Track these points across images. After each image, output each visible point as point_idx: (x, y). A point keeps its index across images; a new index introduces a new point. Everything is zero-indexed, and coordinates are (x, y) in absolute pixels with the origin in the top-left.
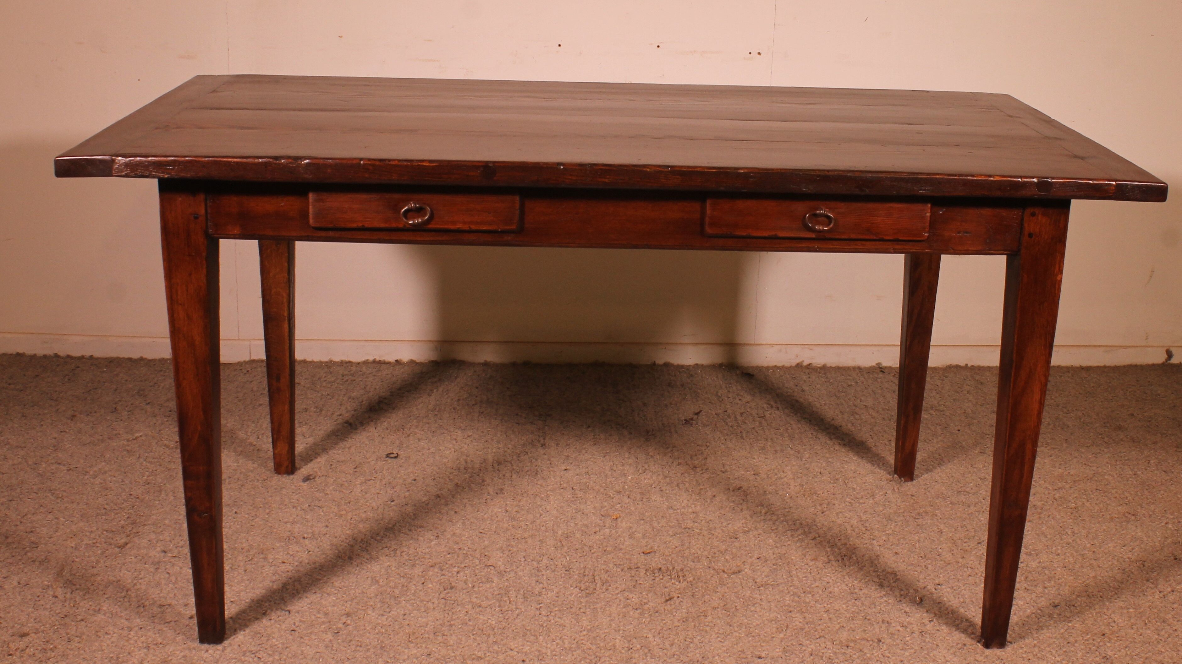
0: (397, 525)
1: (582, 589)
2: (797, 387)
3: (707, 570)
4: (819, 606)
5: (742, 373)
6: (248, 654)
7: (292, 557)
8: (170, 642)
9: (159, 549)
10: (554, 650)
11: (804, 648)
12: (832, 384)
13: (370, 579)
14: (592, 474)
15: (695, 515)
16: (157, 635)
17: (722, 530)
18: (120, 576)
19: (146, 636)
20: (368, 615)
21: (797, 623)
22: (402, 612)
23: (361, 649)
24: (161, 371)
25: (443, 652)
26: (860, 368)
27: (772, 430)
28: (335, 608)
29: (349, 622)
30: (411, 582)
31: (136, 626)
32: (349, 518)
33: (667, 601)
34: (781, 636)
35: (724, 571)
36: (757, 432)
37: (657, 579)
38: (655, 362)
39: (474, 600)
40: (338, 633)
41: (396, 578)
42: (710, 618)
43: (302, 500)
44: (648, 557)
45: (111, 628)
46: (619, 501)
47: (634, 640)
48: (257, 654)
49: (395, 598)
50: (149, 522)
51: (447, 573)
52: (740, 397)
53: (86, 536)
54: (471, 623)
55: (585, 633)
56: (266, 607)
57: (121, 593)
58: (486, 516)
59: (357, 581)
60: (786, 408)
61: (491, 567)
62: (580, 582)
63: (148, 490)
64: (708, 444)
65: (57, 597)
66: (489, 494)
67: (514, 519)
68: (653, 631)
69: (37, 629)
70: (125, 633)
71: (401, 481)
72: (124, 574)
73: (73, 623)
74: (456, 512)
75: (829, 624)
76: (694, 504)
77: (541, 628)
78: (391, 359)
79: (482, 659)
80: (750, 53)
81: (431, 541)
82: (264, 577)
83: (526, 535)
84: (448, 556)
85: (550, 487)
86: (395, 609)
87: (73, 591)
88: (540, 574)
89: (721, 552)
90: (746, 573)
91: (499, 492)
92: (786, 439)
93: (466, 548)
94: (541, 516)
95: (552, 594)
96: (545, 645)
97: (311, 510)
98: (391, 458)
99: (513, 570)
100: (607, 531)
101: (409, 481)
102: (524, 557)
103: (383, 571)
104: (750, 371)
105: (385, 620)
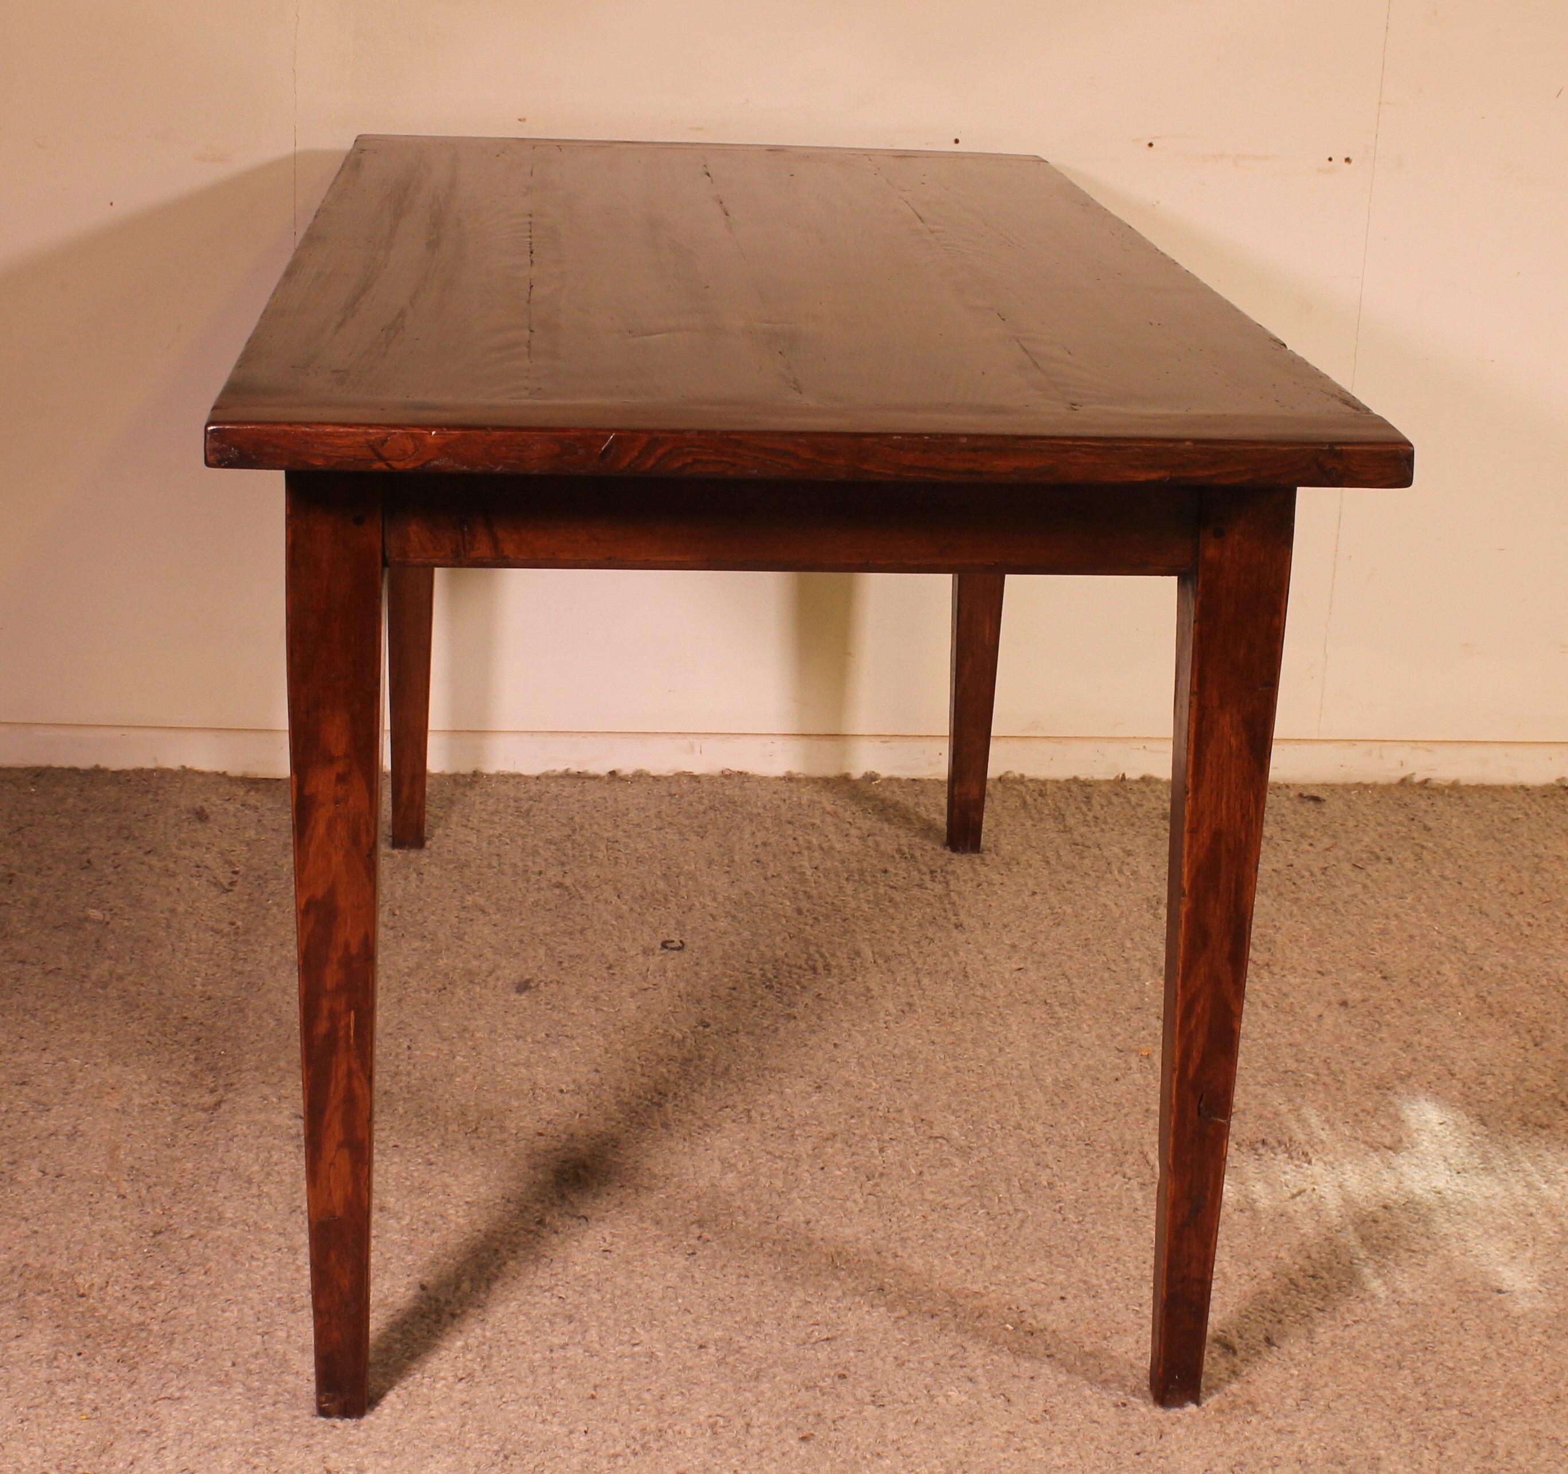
0: (733, 1067)
1: (1128, 1175)
2: (1415, 822)
3: (1354, 1145)
5: (1301, 795)
6: (536, 1291)
7: (551, 1126)
9: (287, 1113)
10: (1113, 1280)
12: (1480, 817)
13: (717, 1161)
14: (1073, 977)
15: (1294, 1049)
17: (1356, 1074)
20: (738, 1223)
22: (802, 1218)
24: (148, 792)
26: (1524, 788)
27: (1391, 899)
28: (671, 1213)
29: (707, 1236)
30: (797, 1166)
33: (1293, 1196)
34: (1529, 1254)
35: (1385, 1147)
36: (1365, 904)
37: (1265, 1158)
38: (1124, 775)
39: (931, 1197)
40: (693, 1254)
41: (768, 1161)
43: (528, 1025)
45: (258, 1249)
46: (1141, 1024)
47: (1257, 1263)
48: (555, 1292)
49: (779, 1194)
50: (247, 1067)
51: (860, 1151)
52: (1310, 841)
53: (134, 1089)
54: (939, 1236)
56: (538, 1211)
57: (248, 1189)
58: (897, 1052)
59: (694, 1166)
61: (940, 1140)
62: (1121, 1164)
63: (214, 1009)
65: (124, 1197)
66: (888, 1013)
67: (954, 1058)
68: (1287, 1246)
69: (113, 1253)
71: (708, 991)
73: (176, 1243)
74: (835, 1045)
76: (1288, 1030)
77: (1076, 1244)
78: (601, 768)
80: (1330, 159)
81: (809, 1095)
83: (987, 1084)
84: (853, 1121)
85: (1000, 1001)
86: (786, 1213)
87: (150, 1187)
88: (1039, 1151)
89: (1368, 1113)
91: (906, 1009)
92: (1424, 915)
93: (881, 1108)
94: (1001, 1050)
95: (1075, 1185)
96: (1093, 1271)
97: (553, 1043)
98: (673, 949)
99: (984, 1145)
100: (1138, 1076)
101: (723, 992)
102: (998, 1122)
103: (737, 1147)
104: (1314, 792)
105: (775, 1231)
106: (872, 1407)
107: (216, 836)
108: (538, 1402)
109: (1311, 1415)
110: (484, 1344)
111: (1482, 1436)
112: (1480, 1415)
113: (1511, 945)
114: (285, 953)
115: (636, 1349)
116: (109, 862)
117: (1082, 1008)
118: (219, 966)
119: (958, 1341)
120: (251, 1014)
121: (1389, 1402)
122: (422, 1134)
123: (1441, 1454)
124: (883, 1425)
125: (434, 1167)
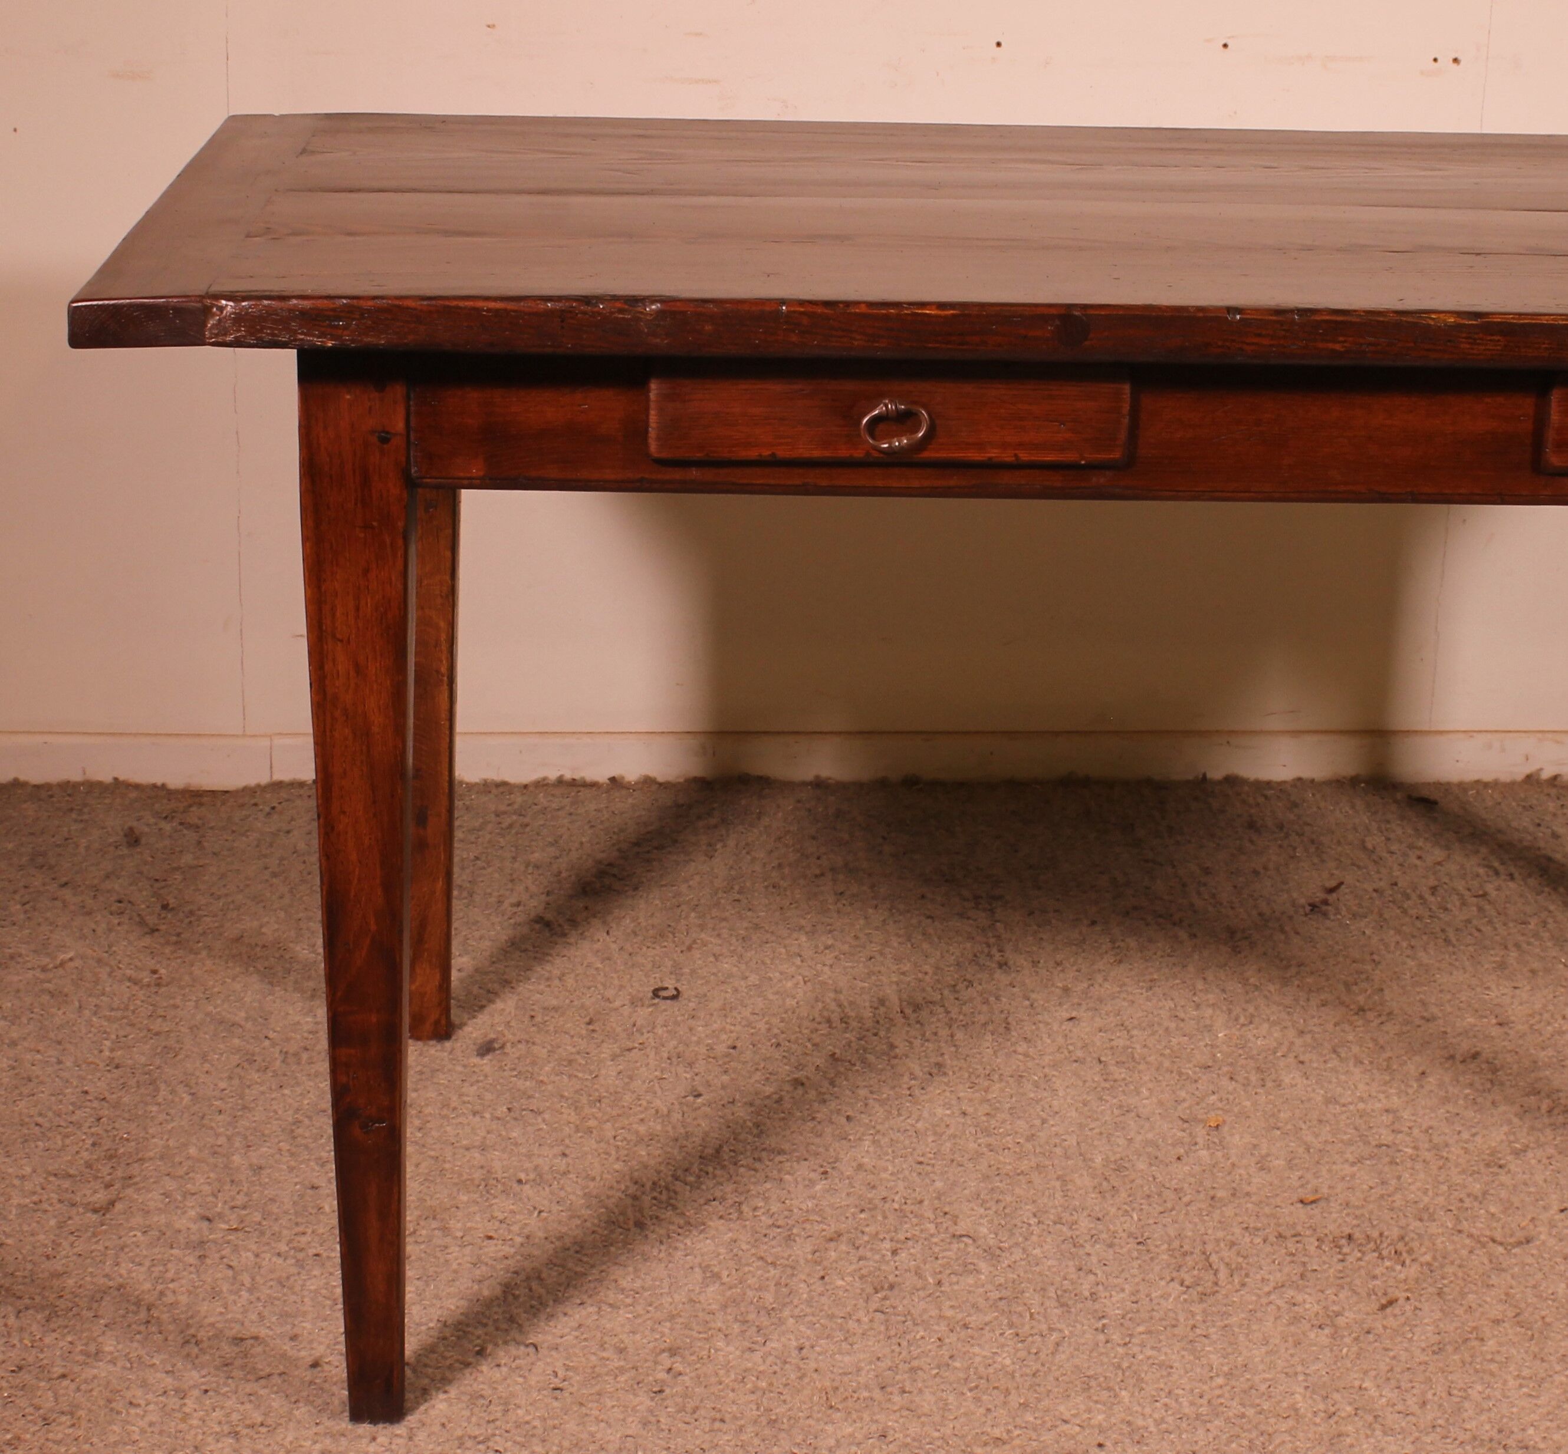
0: (725, 1148)
1: (1187, 1283)
2: (1542, 829)
3: (1456, 1238)
5: (1410, 797)
7: (504, 1226)
8: (283, 1421)
9: (192, 1213)
10: (1162, 1420)
13: (697, 1270)
14: (1134, 1028)
15: (1391, 1116)
16: (248, 1406)
17: (1463, 1148)
18: (121, 1276)
19: (222, 1408)
20: (717, 1350)
22: (794, 1343)
23: (724, 1427)
24: (72, 810)
25: (914, 1429)
27: (1511, 925)
28: (638, 1337)
29: (678, 1367)
30: (793, 1275)
31: (195, 1386)
32: (610, 1134)
33: (1383, 1307)
35: (1494, 1241)
36: (1479, 930)
37: (1350, 1259)
38: (1204, 775)
39: (949, 1313)
40: (661, 1391)
41: (758, 1268)
42: (1491, 1344)
43: (488, 1096)
44: (1315, 1211)
45: (139, 1393)
46: (1211, 1087)
47: (1336, 1396)
48: (490, 1444)
49: (768, 1311)
50: (151, 1154)
51: (869, 1254)
52: (1418, 853)
53: (14, 1185)
54: (957, 1364)
55: (1220, 1381)
56: (479, 1337)
57: (136, 1313)
58: (919, 1125)
59: (669, 1276)
60: (1530, 875)
61: (965, 1239)
62: (1179, 1268)
63: (122, 1081)
64: (1376, 957)
66: (913, 1077)
67: (987, 1132)
68: (1373, 1373)
70: (173, 1402)
71: (703, 1050)
72: (130, 1272)
73: (42, 1384)
74: (848, 1118)
76: (1384, 1092)
77: (1120, 1373)
78: (600, 774)
79: (1004, 1443)
80: (1435, 60)
81: (812, 1183)
82: (455, 1272)
83: (1024, 1165)
84: (862, 1216)
85: (1047, 1059)
86: (775, 1337)
87: (20, 1312)
88: (1081, 1252)
89: (1476, 1198)
91: (934, 1071)
92: (1549, 944)
93: (897, 1198)
94: (1044, 1121)
95: (1122, 1295)
96: (1139, 1409)
97: (516, 1119)
98: (665, 998)
99: (1017, 1244)
100: (1204, 1153)
101: (721, 1049)
102: (1035, 1215)
103: (722, 1250)
104: (1425, 793)
105: (760, 1361)
107: (146, 863)
114: (211, 1008)
116: (17, 897)
117: (1142, 1067)
118: (132, 1025)
120: (163, 1086)
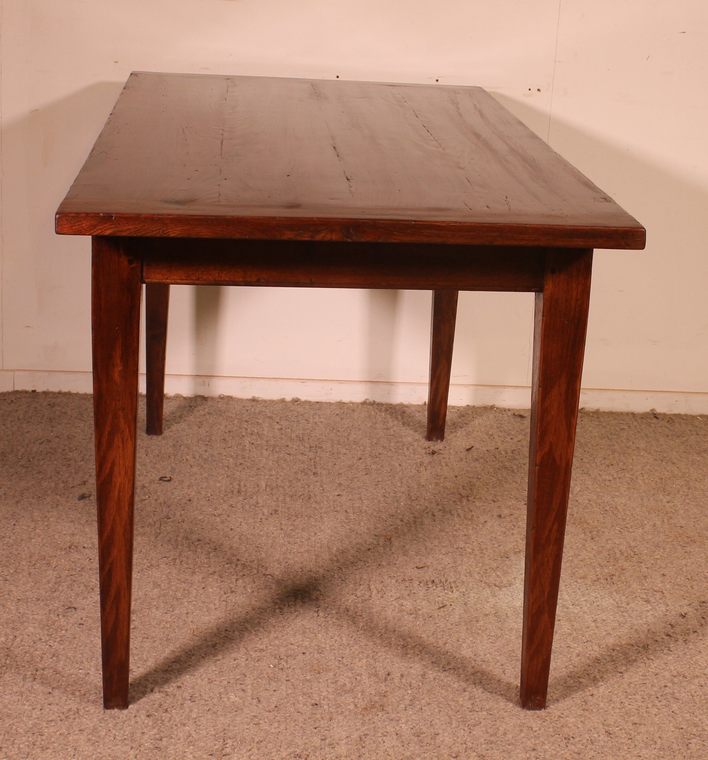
1: (358, 596)
3: (479, 584)
4: (587, 616)
5: (514, 415)
7: (74, 564)
10: (333, 645)
11: (572, 650)
12: (604, 427)
13: (151, 583)
14: (365, 499)
15: (466, 537)
17: (493, 550)
20: (152, 613)
21: (566, 630)
22: (185, 612)
26: (633, 414)
30: (192, 586)
33: (440, 608)
35: (495, 585)
37: (431, 589)
41: (177, 583)
42: (481, 623)
43: (79, 515)
44: (421, 571)
46: (392, 523)
48: (48, 643)
49: (177, 599)
51: (226, 580)
52: (512, 437)
58: (261, 533)
59: (139, 585)
61: (269, 576)
62: (356, 590)
64: (479, 477)
66: (264, 514)
67: (289, 536)
71: (176, 501)
74: (231, 529)
75: (596, 632)
76: (466, 528)
77: (320, 628)
79: (264, 651)
80: (530, 90)
81: (209, 553)
83: (302, 550)
84: (227, 566)
85: (323, 510)
86: (178, 609)
88: (317, 583)
89: (493, 569)
90: (517, 587)
91: (273, 512)
93: (243, 560)
94: (315, 533)
95: (330, 599)
96: (324, 641)
98: (166, 481)
100: (381, 548)
101: (183, 502)
103: (164, 576)
104: (522, 413)
105: (169, 617)
106: (189, 702)
108: (21, 694)
109: (411, 713)
110: (4, 666)
111: (494, 725)
112: (497, 715)
113: (598, 490)
115: (80, 671)
117: (364, 515)
119: (243, 672)
121: (453, 707)
122: (6, 566)
123: (470, 733)
124: (191, 711)
125: (7, 582)
